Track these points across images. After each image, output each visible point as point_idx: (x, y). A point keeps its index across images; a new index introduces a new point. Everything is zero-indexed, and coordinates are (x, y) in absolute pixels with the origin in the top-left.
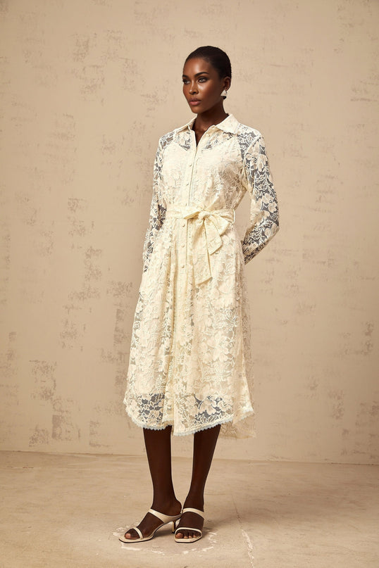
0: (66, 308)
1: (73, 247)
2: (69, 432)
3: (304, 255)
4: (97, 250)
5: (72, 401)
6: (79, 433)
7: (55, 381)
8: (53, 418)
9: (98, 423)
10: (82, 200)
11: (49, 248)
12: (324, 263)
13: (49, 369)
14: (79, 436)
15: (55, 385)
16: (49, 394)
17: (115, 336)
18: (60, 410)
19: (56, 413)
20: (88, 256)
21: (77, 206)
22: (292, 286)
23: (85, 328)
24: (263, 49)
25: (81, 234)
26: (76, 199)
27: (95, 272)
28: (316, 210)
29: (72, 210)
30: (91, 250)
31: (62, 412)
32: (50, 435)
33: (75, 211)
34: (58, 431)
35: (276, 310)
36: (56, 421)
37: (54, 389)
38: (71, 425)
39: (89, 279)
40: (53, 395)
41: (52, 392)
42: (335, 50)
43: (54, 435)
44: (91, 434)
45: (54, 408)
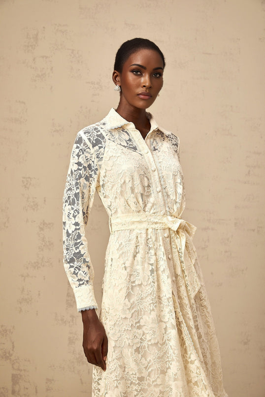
0: (22, 276)
1: (27, 221)
2: (27, 389)
3: (236, 224)
4: (50, 224)
5: (29, 361)
6: (36, 389)
7: (13, 343)
8: (12, 377)
9: (53, 380)
10: (34, 178)
11: (5, 223)
12: (254, 230)
13: (8, 332)
14: (36, 392)
15: (13, 347)
16: (8, 355)
17: (67, 301)
18: (19, 370)
19: (15, 372)
20: (42, 229)
21: (30, 184)
22: (226, 252)
23: (39, 294)
24: (196, 39)
25: (34, 209)
26: (29, 178)
27: (48, 243)
28: (245, 183)
29: (26, 187)
30: (44, 224)
31: (21, 370)
32: (10, 392)
33: (28, 188)
34: (17, 388)
35: (212, 273)
36: (15, 379)
37: (13, 350)
38: (29, 382)
39: (42, 250)
40: (11, 355)
41: (11, 352)
42: (260, 39)
43: (13, 392)
44: (47, 390)
45: (13, 367)
